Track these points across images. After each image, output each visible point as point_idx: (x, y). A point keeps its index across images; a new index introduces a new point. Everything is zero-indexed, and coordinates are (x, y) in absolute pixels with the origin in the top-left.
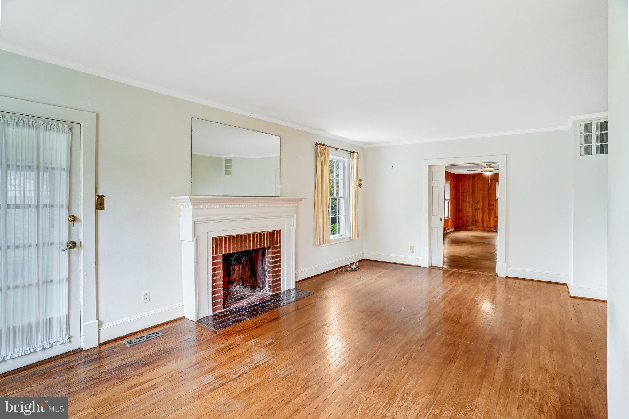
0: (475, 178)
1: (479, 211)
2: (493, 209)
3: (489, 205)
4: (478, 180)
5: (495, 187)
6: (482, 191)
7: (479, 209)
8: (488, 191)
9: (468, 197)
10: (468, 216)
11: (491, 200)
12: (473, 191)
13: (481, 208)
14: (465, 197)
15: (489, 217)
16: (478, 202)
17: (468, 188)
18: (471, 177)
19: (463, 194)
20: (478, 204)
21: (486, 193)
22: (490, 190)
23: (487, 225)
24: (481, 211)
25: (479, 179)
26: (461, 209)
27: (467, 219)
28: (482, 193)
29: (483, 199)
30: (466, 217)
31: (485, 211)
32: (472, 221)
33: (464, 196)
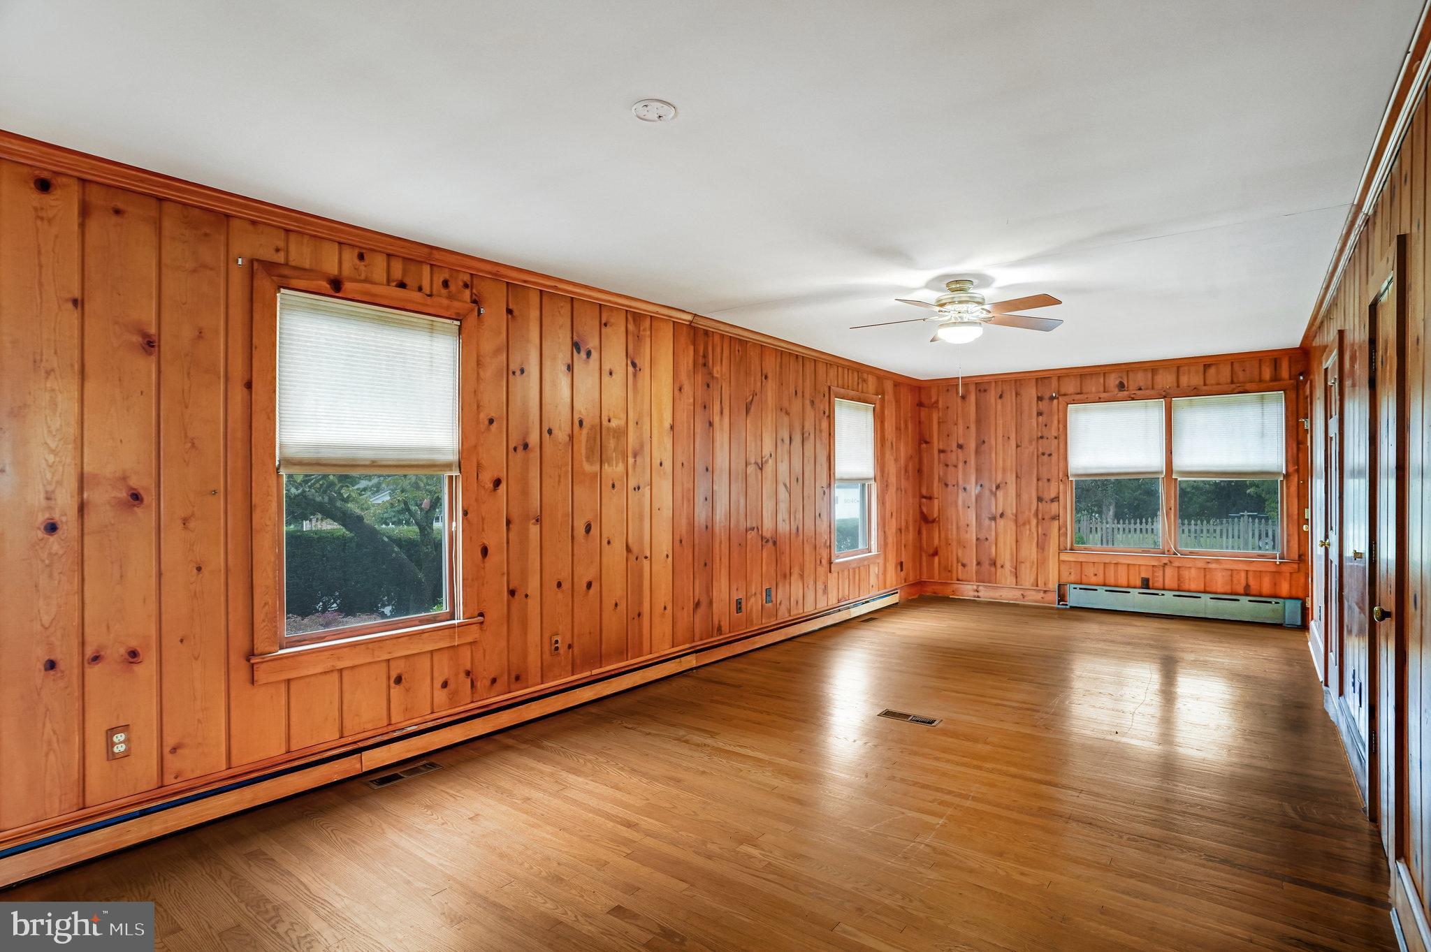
0: (985, 391)
1: (1001, 522)
2: (1056, 517)
3: (1040, 499)
4: (999, 401)
5: (1061, 426)
6: (1013, 443)
7: (1002, 515)
8: (1034, 443)
9: (961, 465)
10: (962, 544)
11: (1049, 480)
12: (981, 443)
13: (1011, 511)
14: (951, 469)
15: (1041, 546)
16: (998, 487)
17: (961, 431)
18: (972, 388)
19: (942, 455)
20: (1000, 494)
21: (1029, 449)
22: (1042, 437)
23: (1032, 580)
24: (1012, 526)
25: (1001, 397)
26: (936, 515)
27: (960, 555)
28: (1014, 452)
29: (1017, 477)
30: (954, 548)
31: (1024, 524)
32: (978, 564)
33: (947, 465)
